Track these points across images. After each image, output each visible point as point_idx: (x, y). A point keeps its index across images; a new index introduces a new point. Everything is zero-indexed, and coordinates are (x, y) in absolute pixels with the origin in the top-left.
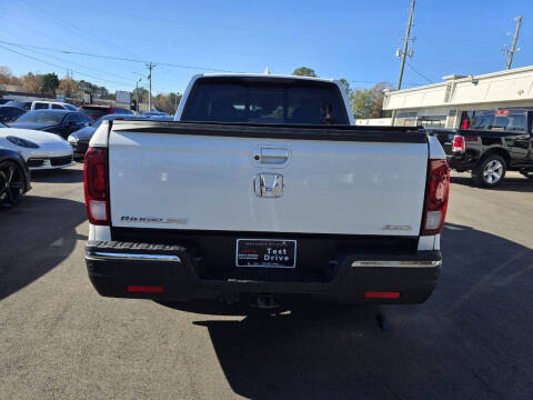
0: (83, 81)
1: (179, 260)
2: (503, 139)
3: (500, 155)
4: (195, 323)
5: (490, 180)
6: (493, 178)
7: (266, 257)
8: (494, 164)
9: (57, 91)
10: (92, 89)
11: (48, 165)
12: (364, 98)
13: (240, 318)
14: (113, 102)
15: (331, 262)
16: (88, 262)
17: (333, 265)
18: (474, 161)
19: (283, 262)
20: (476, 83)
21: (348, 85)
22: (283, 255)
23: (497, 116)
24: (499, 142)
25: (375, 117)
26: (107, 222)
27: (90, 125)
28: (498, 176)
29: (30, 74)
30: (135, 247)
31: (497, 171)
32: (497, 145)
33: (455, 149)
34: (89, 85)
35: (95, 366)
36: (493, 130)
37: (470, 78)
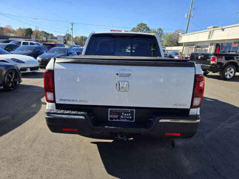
0: (43, 31)
1: (84, 118)
2: (235, 57)
3: (233, 65)
4: (91, 143)
5: (228, 77)
6: (230, 75)
7: (122, 117)
8: (230, 69)
9: (32, 36)
10: (47, 35)
11: (29, 71)
12: (170, 37)
13: (111, 141)
14: (56, 40)
15: (150, 120)
16: (46, 118)
17: (151, 121)
18: (221, 68)
19: (129, 119)
20: (223, 30)
21: (162, 31)
22: (129, 116)
23: (232, 46)
24: (233, 59)
25: (175, 46)
26: (54, 101)
27: (46, 52)
28: (232, 75)
29: (20, 28)
30: (65, 112)
31: (231, 72)
32: (232, 61)
33: (212, 62)
34: (46, 33)
35: (50, 161)
36: (231, 53)
37: (220, 28)
